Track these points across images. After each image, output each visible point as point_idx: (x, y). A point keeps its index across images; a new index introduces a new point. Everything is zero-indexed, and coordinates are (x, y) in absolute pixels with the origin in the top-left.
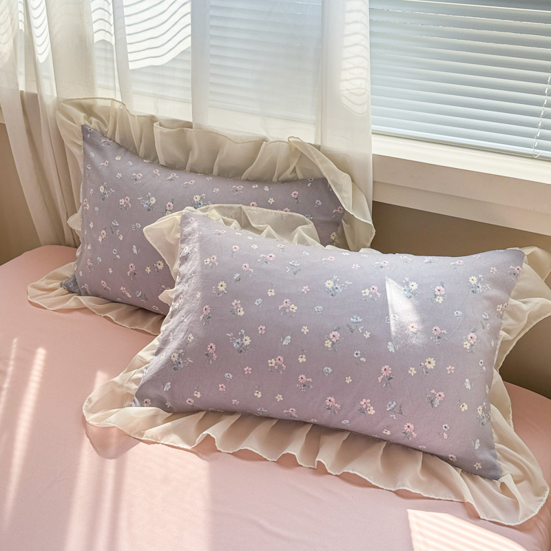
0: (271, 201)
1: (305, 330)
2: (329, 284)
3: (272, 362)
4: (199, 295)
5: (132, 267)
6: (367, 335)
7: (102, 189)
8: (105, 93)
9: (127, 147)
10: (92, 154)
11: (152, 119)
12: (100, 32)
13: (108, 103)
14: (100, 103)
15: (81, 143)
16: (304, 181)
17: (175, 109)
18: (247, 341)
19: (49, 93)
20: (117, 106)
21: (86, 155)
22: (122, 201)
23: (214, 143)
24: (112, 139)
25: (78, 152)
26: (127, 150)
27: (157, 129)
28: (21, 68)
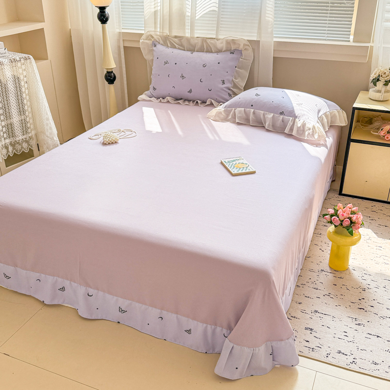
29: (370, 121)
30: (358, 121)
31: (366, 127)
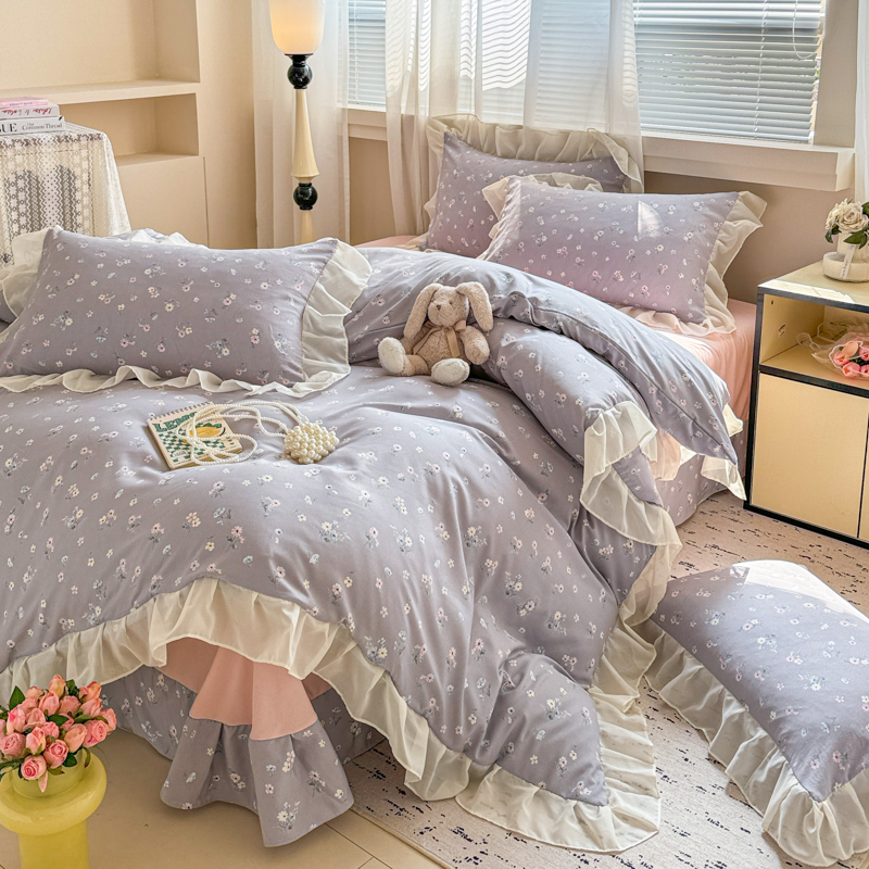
0: (573, 171)
1: (582, 230)
2: (601, 206)
3: (559, 251)
4: (516, 216)
5: (471, 221)
6: (621, 232)
7: (455, 172)
8: (464, 110)
9: (475, 146)
10: (450, 151)
11: (495, 126)
12: (465, 70)
13: (465, 117)
14: (459, 118)
15: (442, 145)
16: (598, 159)
17: (513, 118)
18: (545, 239)
19: (423, 114)
20: (471, 118)
21: (446, 154)
22: (469, 178)
23: (536, 137)
24: (465, 141)
25: (439, 152)
26: (475, 148)
27: (498, 130)
28: (405, 97)
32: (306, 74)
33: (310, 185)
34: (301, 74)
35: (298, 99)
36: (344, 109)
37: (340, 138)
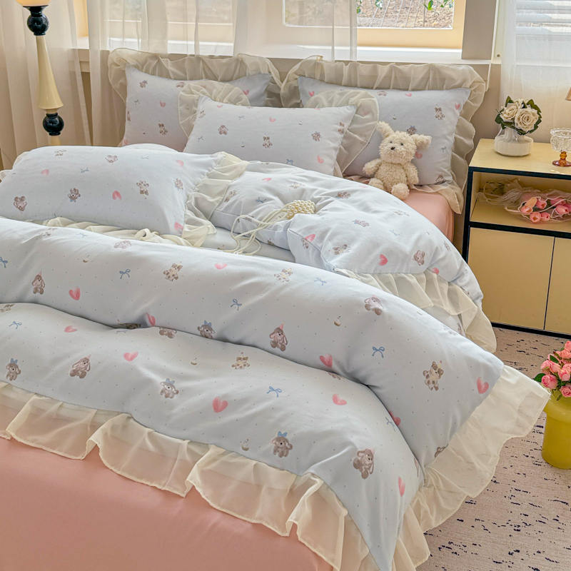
29: (501, 190)
30: (480, 190)
31: (495, 200)
32: (44, 21)
33: (56, 114)
34: (39, 22)
35: (39, 43)
36: (74, 50)
37: (73, 74)
